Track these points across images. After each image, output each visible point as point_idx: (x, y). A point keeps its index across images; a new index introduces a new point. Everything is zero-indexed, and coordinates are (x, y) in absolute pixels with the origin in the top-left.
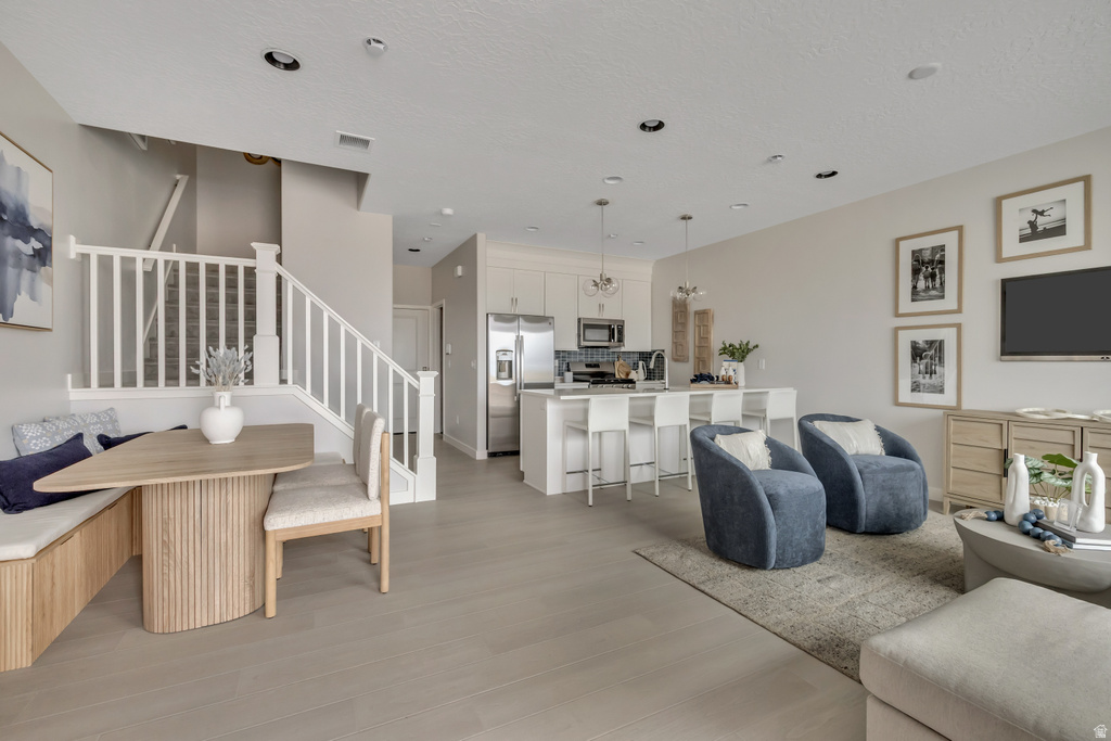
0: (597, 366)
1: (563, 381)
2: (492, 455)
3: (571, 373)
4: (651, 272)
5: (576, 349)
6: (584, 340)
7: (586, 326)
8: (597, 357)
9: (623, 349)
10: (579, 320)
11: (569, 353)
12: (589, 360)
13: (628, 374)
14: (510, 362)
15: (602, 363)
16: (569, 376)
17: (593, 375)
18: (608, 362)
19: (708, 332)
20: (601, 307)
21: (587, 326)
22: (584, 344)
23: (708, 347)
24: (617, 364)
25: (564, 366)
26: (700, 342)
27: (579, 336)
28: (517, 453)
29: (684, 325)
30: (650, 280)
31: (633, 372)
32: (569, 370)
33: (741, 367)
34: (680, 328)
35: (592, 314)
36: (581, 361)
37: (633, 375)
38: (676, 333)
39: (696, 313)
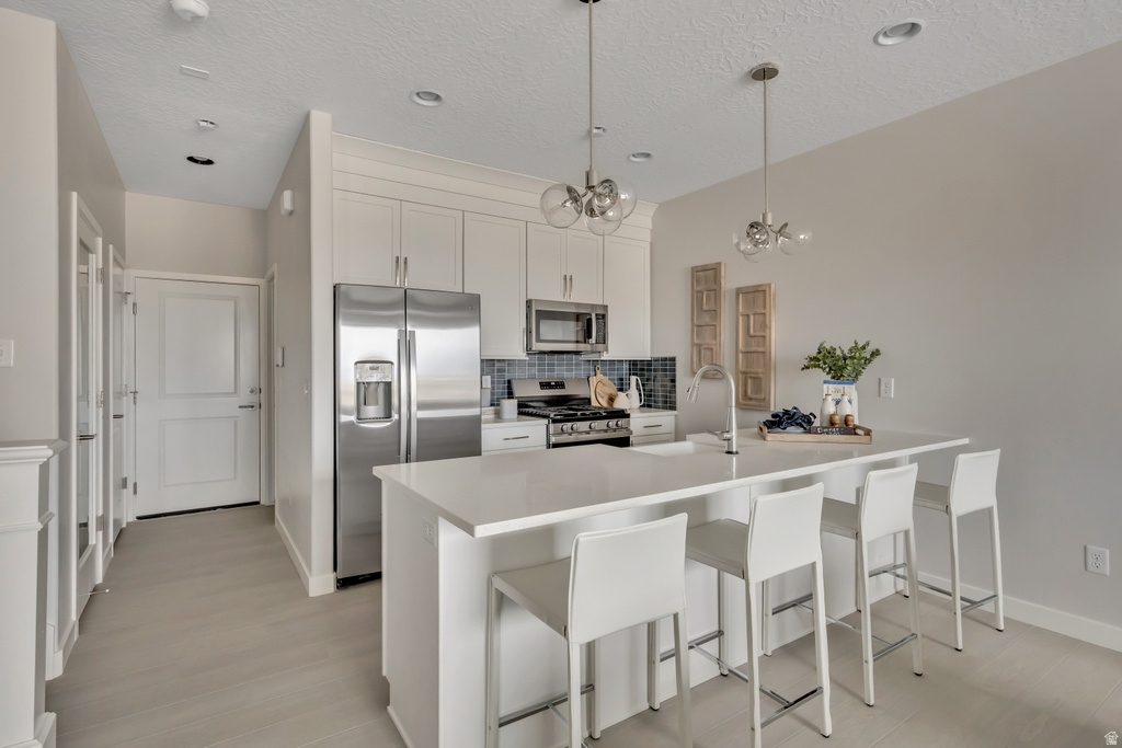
0: (560, 385)
1: (498, 416)
2: (344, 583)
3: (514, 402)
4: (649, 224)
5: (521, 355)
6: (539, 340)
7: (540, 314)
8: (559, 371)
9: (605, 357)
10: (529, 303)
11: (511, 362)
12: (547, 377)
13: (611, 400)
14: (388, 385)
15: (570, 379)
16: (510, 406)
17: (552, 402)
18: (578, 380)
19: (764, 326)
20: (568, 281)
21: (545, 315)
22: (537, 346)
23: (765, 354)
24: (593, 380)
25: (502, 389)
26: (747, 344)
27: (528, 332)
28: (377, 576)
29: (715, 313)
30: (648, 238)
31: (622, 395)
32: (510, 395)
33: (851, 391)
34: (706, 319)
35: (550, 293)
36: (532, 378)
37: (622, 402)
38: (698, 328)
39: (739, 291)
